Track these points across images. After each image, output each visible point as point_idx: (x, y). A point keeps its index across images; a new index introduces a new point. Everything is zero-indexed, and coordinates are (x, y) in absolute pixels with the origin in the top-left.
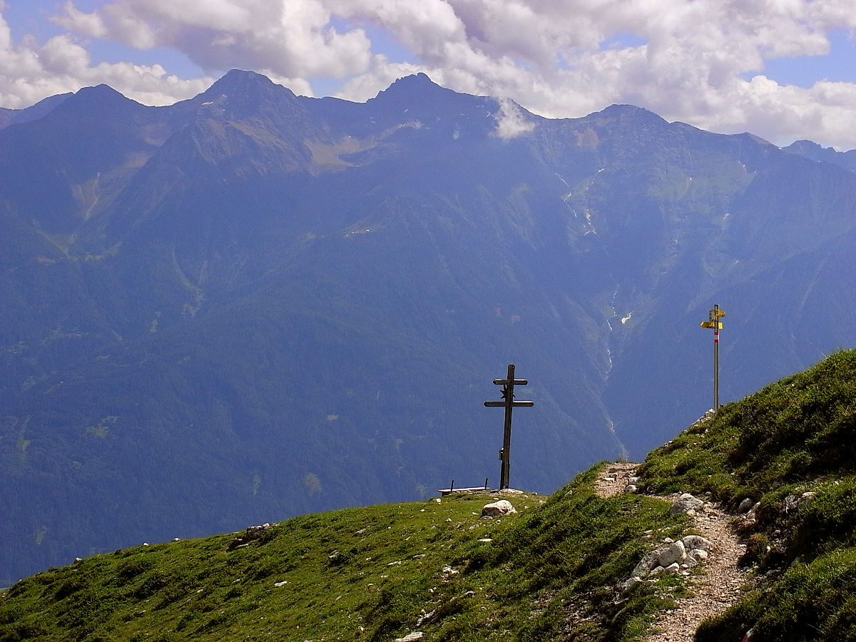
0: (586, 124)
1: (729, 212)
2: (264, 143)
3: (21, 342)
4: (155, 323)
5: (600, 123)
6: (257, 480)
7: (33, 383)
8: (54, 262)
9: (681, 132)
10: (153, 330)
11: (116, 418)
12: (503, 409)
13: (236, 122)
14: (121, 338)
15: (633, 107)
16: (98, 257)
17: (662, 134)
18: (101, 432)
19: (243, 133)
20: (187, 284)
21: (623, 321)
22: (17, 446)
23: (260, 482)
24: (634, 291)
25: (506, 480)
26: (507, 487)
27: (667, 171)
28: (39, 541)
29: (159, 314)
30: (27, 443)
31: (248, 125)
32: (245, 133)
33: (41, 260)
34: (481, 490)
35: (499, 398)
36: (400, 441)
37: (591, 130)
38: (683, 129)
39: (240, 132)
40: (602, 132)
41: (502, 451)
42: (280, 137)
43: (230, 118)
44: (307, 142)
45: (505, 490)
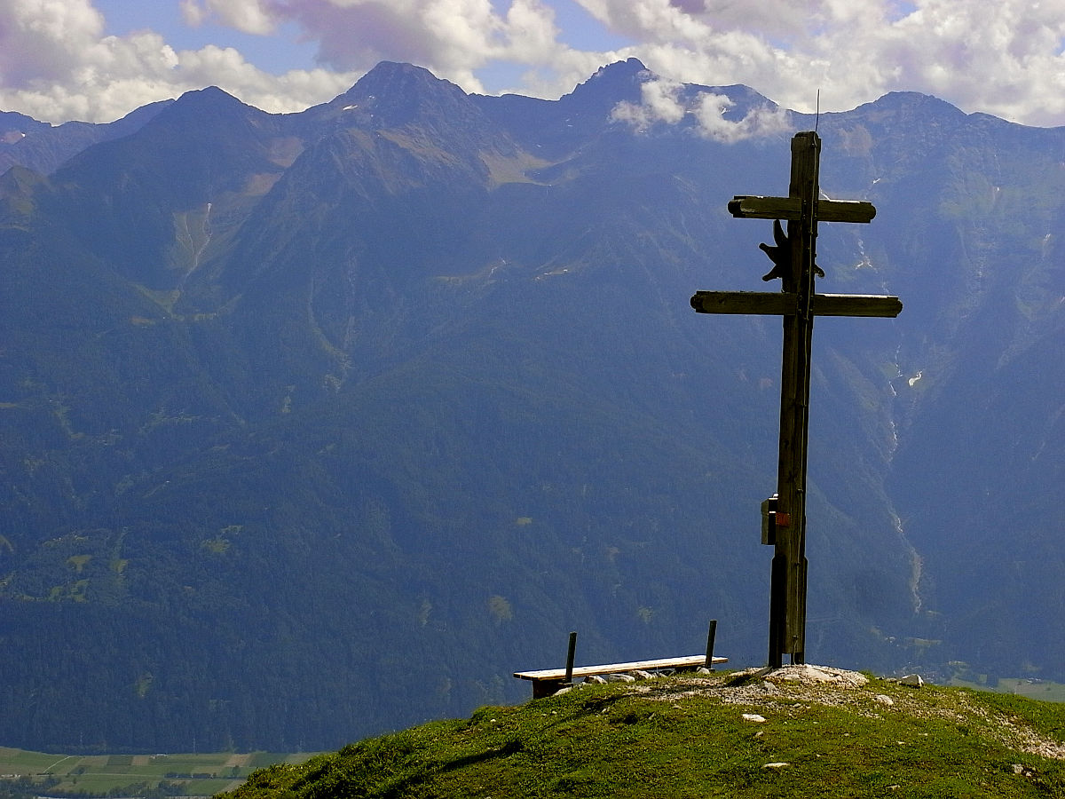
0: (855, 119)
1: (1050, 232)
2: (425, 156)
3: (113, 430)
4: (288, 400)
5: (874, 117)
6: (427, 606)
7: (130, 484)
8: (154, 323)
9: (984, 126)
10: (286, 410)
11: (239, 528)
12: (773, 326)
13: (390, 131)
14: (243, 422)
15: (918, 95)
16: (211, 316)
17: (957, 130)
18: (219, 547)
19: (397, 145)
20: (328, 347)
21: (911, 382)
22: (111, 567)
23: (431, 608)
24: (925, 341)
25: (792, 630)
26: (799, 659)
27: (966, 180)
28: (143, 690)
29: (292, 388)
30: (124, 563)
31: (403, 134)
32: (401, 146)
33: (137, 321)
34: (693, 668)
35: (756, 276)
36: (615, 550)
37: (861, 128)
38: (986, 123)
39: (395, 146)
40: (876, 130)
41: (773, 505)
42: (446, 149)
43: (380, 126)
44: (483, 156)
45: (790, 672)
